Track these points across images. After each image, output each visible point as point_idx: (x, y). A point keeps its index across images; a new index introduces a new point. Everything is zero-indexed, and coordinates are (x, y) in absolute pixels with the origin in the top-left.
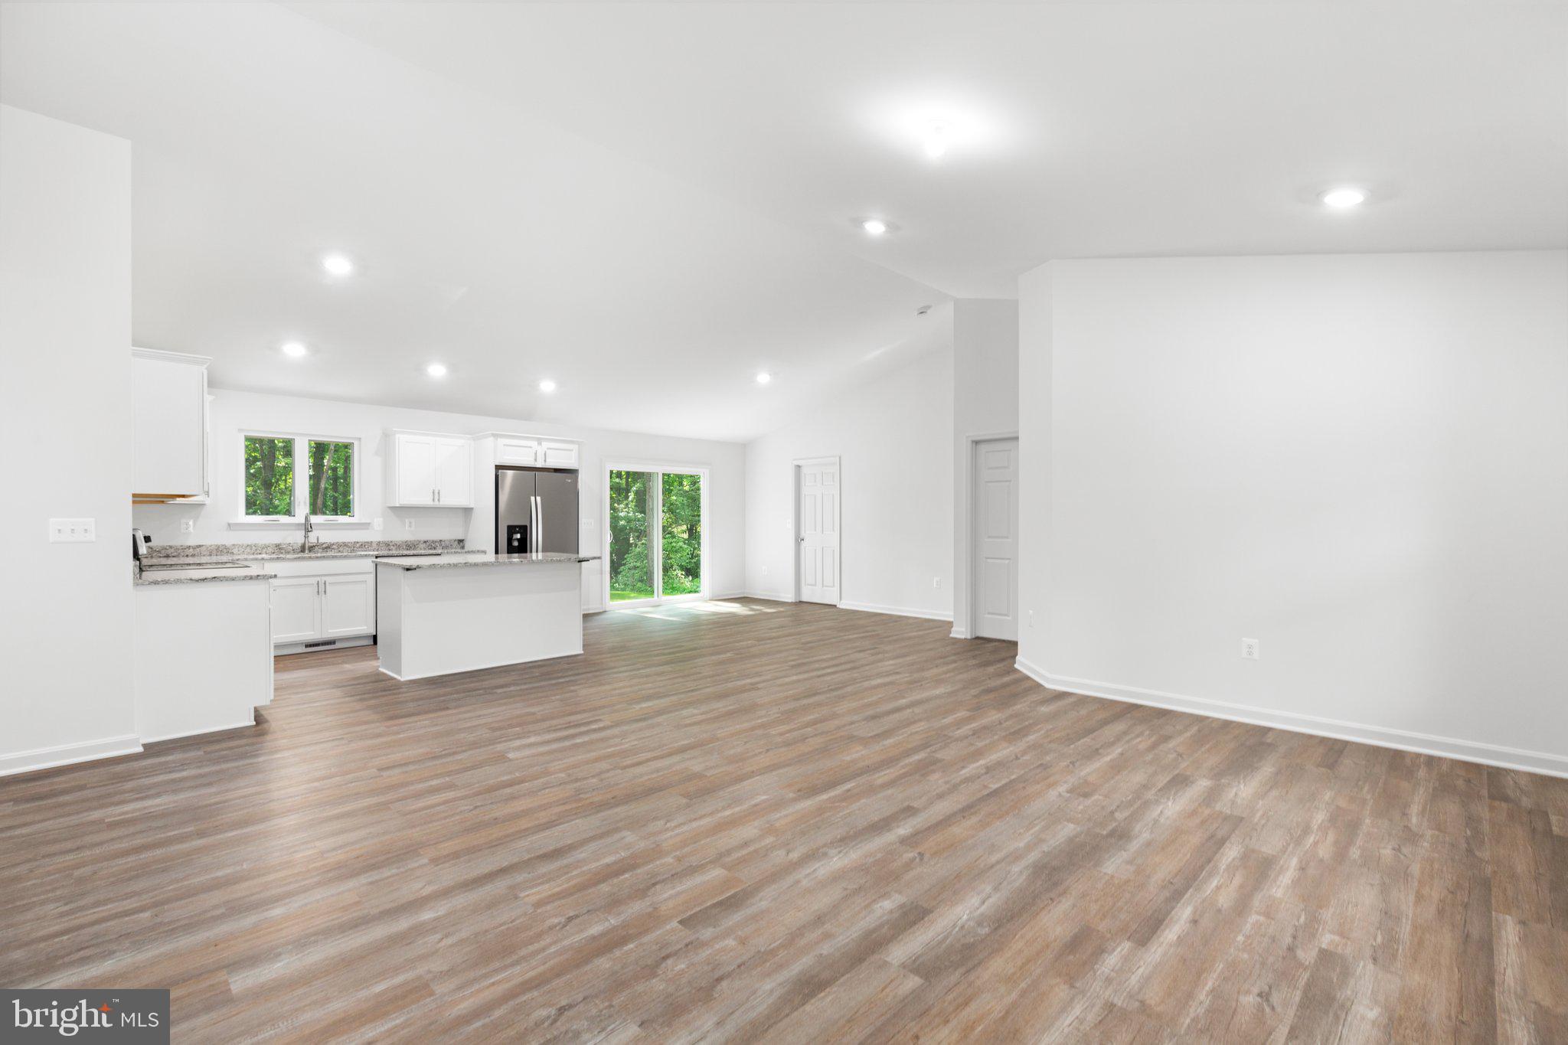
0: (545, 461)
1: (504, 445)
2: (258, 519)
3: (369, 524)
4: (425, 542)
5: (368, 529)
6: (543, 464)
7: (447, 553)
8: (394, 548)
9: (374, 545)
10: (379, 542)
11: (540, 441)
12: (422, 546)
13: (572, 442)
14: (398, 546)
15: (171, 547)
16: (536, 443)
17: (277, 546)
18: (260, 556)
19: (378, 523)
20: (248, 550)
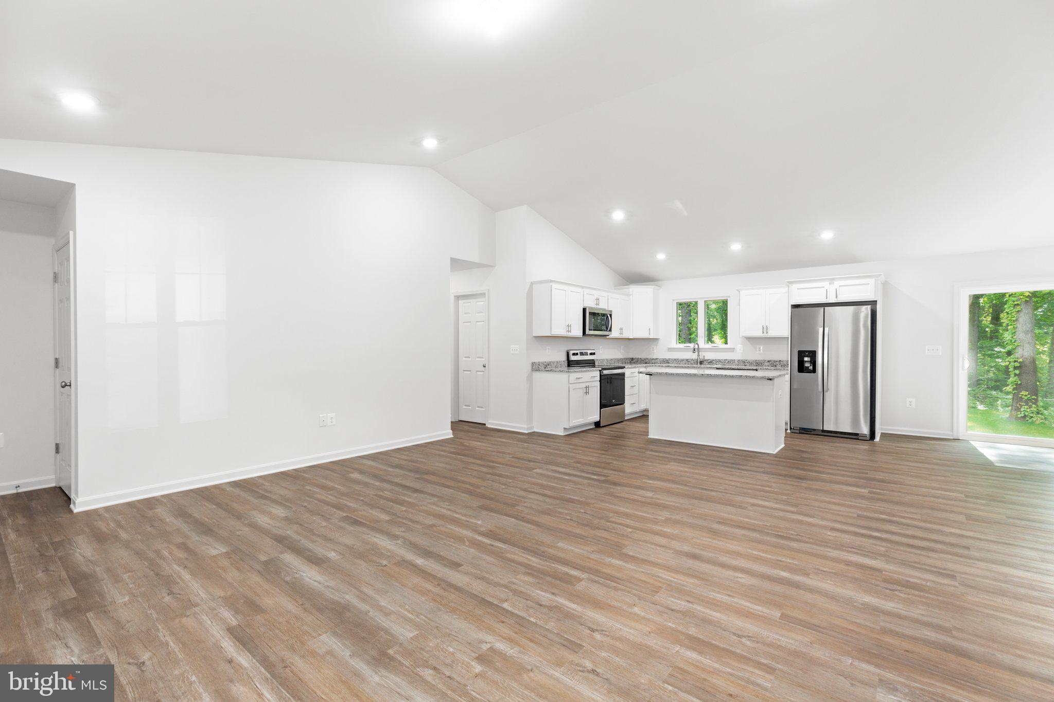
0: (836, 297)
1: (798, 289)
2: (682, 346)
3: (734, 348)
4: (768, 361)
5: (733, 352)
6: (836, 299)
7: (761, 369)
8: (748, 364)
9: (736, 362)
10: (739, 360)
11: (832, 280)
12: (767, 364)
13: (869, 277)
14: (751, 363)
15: (647, 359)
16: (828, 283)
17: (687, 360)
18: (661, 365)
19: (739, 347)
20: (675, 362)
